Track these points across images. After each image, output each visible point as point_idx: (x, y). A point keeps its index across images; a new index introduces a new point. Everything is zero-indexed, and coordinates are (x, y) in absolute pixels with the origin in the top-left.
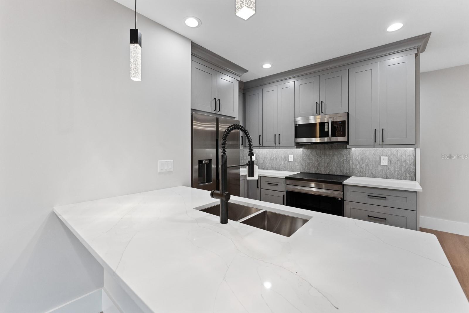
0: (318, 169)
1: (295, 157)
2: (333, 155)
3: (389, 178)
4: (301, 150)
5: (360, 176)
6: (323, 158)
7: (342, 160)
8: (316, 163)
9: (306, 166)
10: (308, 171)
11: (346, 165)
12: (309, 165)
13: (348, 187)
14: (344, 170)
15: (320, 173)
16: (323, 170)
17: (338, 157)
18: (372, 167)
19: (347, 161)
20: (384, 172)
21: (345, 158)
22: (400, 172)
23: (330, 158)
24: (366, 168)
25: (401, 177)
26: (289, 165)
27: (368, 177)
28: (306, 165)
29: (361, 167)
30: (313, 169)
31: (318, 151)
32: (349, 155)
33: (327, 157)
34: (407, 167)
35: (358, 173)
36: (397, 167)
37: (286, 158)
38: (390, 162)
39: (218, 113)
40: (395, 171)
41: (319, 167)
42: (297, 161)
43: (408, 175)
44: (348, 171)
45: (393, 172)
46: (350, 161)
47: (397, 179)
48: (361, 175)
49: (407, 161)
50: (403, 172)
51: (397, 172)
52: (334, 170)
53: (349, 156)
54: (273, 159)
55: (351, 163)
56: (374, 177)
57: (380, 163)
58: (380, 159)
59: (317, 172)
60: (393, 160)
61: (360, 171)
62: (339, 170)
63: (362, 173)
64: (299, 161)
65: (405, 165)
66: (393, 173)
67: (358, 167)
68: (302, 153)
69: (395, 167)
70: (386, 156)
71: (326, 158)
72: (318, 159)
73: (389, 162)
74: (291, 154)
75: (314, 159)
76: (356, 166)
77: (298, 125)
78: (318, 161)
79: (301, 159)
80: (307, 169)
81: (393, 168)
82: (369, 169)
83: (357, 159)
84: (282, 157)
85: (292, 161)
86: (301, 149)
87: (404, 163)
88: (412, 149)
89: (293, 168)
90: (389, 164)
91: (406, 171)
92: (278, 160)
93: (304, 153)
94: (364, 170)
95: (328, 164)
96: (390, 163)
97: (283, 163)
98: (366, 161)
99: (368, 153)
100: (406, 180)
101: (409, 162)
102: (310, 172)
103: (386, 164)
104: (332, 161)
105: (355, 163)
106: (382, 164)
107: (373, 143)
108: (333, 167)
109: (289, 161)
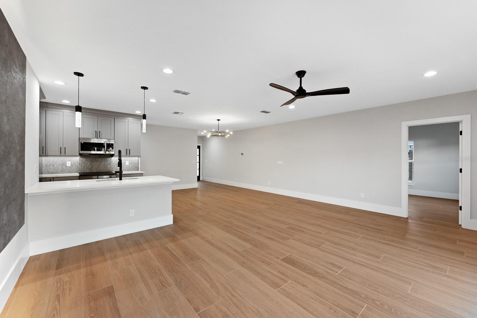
0: (91, 170)
1: (72, 163)
2: (102, 161)
3: (129, 171)
4: (77, 159)
6: (95, 163)
7: (107, 164)
8: (90, 166)
10: (84, 172)
11: (109, 166)
12: (84, 167)
16: (95, 170)
17: (104, 162)
20: (127, 168)
21: (108, 163)
22: (133, 168)
23: (100, 163)
26: (67, 169)
28: (82, 168)
30: (88, 170)
37: (64, 164)
38: (130, 163)
40: (131, 168)
41: (92, 169)
42: (74, 165)
43: (136, 169)
44: (110, 169)
47: (132, 171)
52: (102, 170)
54: (50, 165)
55: (112, 165)
57: (125, 164)
58: (125, 162)
59: (91, 172)
64: (76, 165)
70: (128, 161)
71: (97, 163)
72: (92, 164)
74: (70, 161)
75: (88, 164)
77: (83, 143)
78: (91, 165)
79: (78, 164)
80: (83, 170)
83: (115, 163)
84: (60, 163)
85: (70, 166)
87: (135, 164)
88: (138, 158)
89: (70, 170)
91: (135, 167)
92: (55, 166)
93: (80, 160)
95: (98, 166)
97: (60, 168)
100: (135, 171)
103: (128, 164)
104: (100, 164)
105: (114, 165)
106: (126, 165)
107: (125, 155)
108: (101, 168)
109: (67, 166)
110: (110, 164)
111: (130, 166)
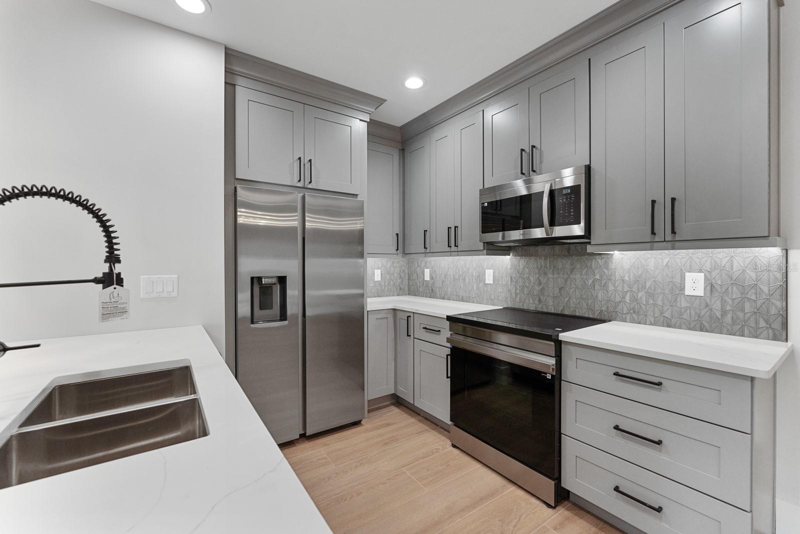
0: (540, 301)
1: (497, 275)
2: (572, 270)
3: (707, 331)
4: (506, 261)
5: (633, 321)
6: (551, 276)
7: (591, 281)
8: (537, 288)
9: (516, 294)
10: (521, 306)
11: (600, 295)
12: (522, 291)
13: (571, 348)
14: (597, 305)
15: (546, 310)
16: (551, 303)
17: (581, 274)
18: (663, 300)
19: (603, 283)
20: (693, 313)
21: (598, 277)
22: (741, 315)
23: (566, 276)
24: (647, 302)
25: (743, 331)
26: (487, 291)
27: (651, 324)
28: (518, 292)
29: (634, 299)
30: (531, 301)
31: (541, 262)
32: (608, 269)
33: (558, 274)
34: (759, 303)
35: (628, 313)
36: (730, 301)
37: (481, 277)
38: (711, 286)
39: (310, 186)
40: (724, 313)
41: (542, 298)
42: (500, 282)
43: (762, 324)
44: (604, 309)
45: (718, 314)
46: (610, 285)
48: (636, 319)
49: (762, 287)
50: (748, 316)
51: (729, 316)
52: (572, 305)
53: (606, 271)
55: (611, 287)
56: (669, 326)
57: (683, 289)
58: (683, 278)
59: (539, 309)
60: (719, 282)
61: (633, 308)
62: (585, 305)
63: (638, 314)
64: (504, 283)
65: (753, 297)
66: (719, 316)
67: (628, 298)
68: (509, 266)
69: (723, 302)
70: (700, 271)
71: (556, 276)
72: (542, 280)
73: (709, 288)
74: (490, 269)
75: (532, 279)
76: (624, 297)
78: (540, 284)
79: (509, 278)
80: (518, 301)
81: (718, 303)
82: (655, 305)
83: (626, 278)
84: (474, 274)
85: (492, 282)
86: (508, 257)
87: (753, 291)
88: (778, 251)
89: (492, 297)
90: (708, 293)
91: (757, 313)
92: (467, 280)
93: (512, 265)
94: (643, 307)
95: (560, 289)
96: (711, 291)
97: (475, 288)
98: (648, 285)
99: (651, 264)
100: (756, 337)
101: (766, 289)
102: (525, 308)
103: (700, 292)
104: (568, 282)
105: (620, 288)
106: (688, 291)
107: (648, 237)
108: (570, 298)
109: (487, 282)
110: (605, 285)
111: (717, 306)
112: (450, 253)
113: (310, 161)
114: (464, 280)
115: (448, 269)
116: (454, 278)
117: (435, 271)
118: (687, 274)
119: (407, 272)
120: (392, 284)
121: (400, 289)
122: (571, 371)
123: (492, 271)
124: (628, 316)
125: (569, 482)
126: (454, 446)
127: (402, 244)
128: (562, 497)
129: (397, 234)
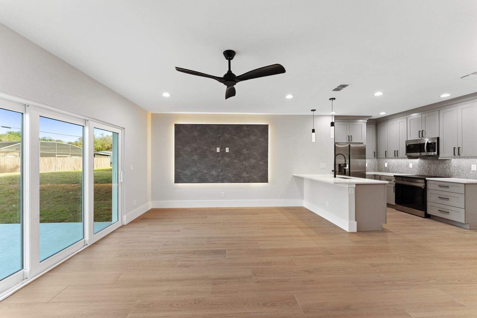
0: (429, 173)
1: (414, 165)
4: (417, 161)
5: (457, 178)
6: (432, 165)
7: (445, 167)
9: (421, 171)
10: (422, 174)
11: (448, 171)
13: (429, 181)
14: (447, 174)
15: (431, 175)
16: (432, 173)
17: (442, 165)
18: (466, 172)
20: (474, 175)
21: (447, 166)
24: (461, 172)
26: (410, 170)
27: (462, 178)
29: (458, 172)
30: (426, 173)
31: (429, 161)
33: (435, 165)
37: (408, 166)
39: (351, 142)
41: (429, 172)
42: (415, 167)
44: (449, 174)
46: (451, 168)
48: (459, 177)
52: (440, 174)
53: (450, 164)
54: (399, 166)
55: (451, 169)
56: (467, 178)
57: (471, 169)
61: (457, 174)
62: (443, 174)
64: (416, 167)
68: (418, 162)
70: (475, 164)
71: (434, 165)
72: (429, 166)
74: (411, 163)
75: (426, 166)
76: (455, 171)
77: (408, 145)
78: (429, 168)
79: (418, 166)
82: (464, 173)
83: (456, 166)
84: (405, 165)
85: (412, 167)
86: (417, 159)
89: (412, 172)
92: (402, 167)
93: (419, 162)
94: (460, 174)
95: (435, 169)
97: (405, 169)
98: (462, 168)
99: (463, 163)
102: (424, 175)
103: (475, 169)
104: (438, 167)
105: (454, 169)
107: (454, 156)
109: (410, 167)
110: (450, 168)
112: (395, 158)
113: (351, 136)
114: (401, 167)
115: (395, 163)
116: (397, 166)
117: (389, 164)
118: (472, 165)
119: (377, 164)
120: (371, 168)
121: (375, 170)
122: (429, 186)
123: (412, 164)
124: (456, 176)
125: (429, 212)
126: (396, 210)
127: (376, 155)
128: (428, 216)
129: (375, 152)
